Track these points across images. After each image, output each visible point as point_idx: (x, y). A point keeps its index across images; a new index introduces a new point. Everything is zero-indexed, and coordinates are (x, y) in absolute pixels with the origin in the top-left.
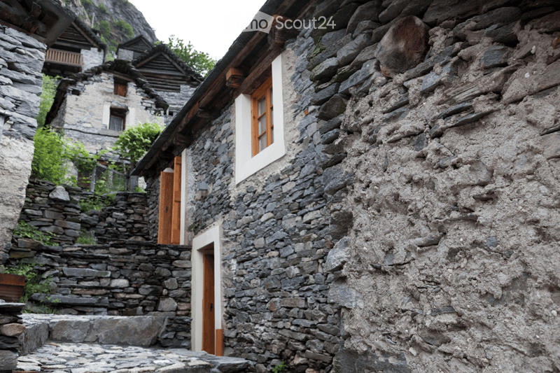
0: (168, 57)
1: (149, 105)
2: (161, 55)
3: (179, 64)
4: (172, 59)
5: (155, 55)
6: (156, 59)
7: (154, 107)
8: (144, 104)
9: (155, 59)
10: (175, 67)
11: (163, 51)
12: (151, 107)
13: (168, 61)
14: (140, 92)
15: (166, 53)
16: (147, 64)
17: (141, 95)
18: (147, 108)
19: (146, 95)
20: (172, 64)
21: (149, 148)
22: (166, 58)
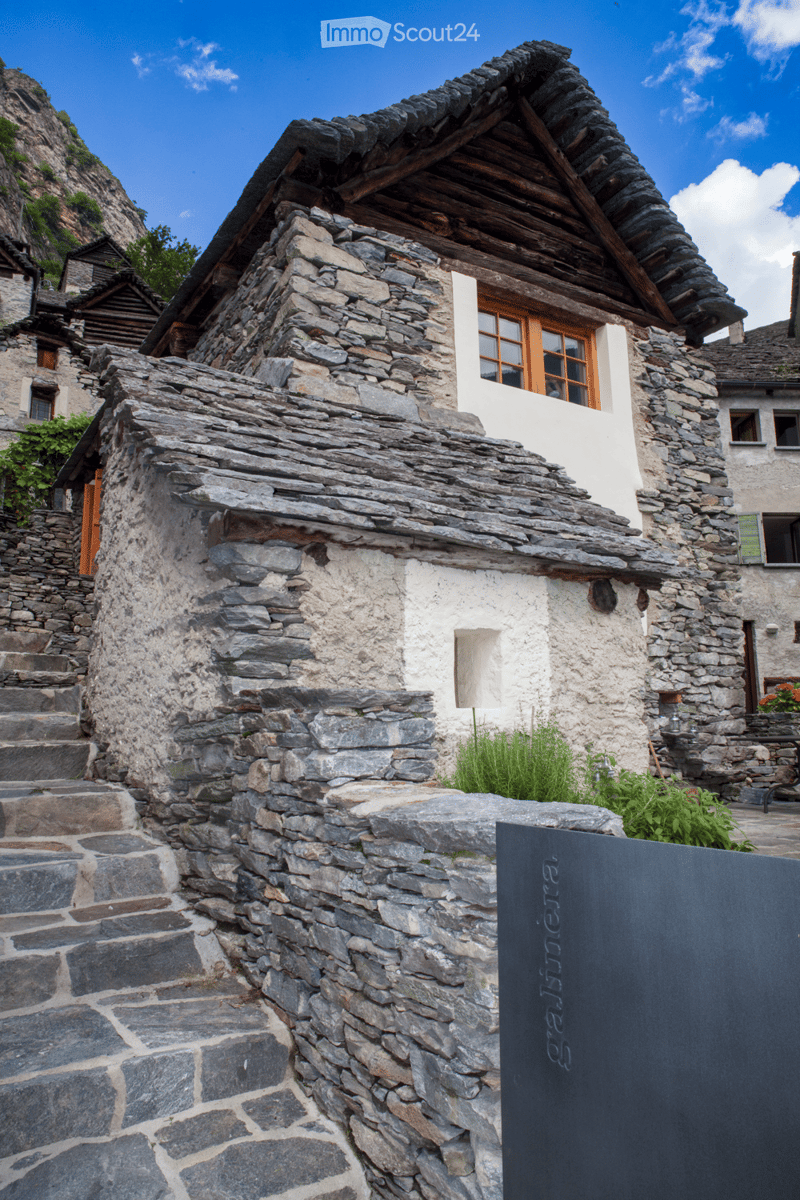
0: (138, 291)
1: (90, 382)
2: (127, 287)
3: (155, 303)
4: (144, 293)
5: (118, 287)
6: (118, 293)
7: (97, 384)
8: (82, 380)
9: (116, 293)
10: (149, 307)
11: (130, 281)
12: (92, 385)
13: (138, 297)
14: (76, 362)
15: (134, 284)
16: (104, 301)
17: (79, 367)
18: (86, 386)
19: (85, 366)
20: (144, 302)
21: (76, 438)
22: (133, 292)
